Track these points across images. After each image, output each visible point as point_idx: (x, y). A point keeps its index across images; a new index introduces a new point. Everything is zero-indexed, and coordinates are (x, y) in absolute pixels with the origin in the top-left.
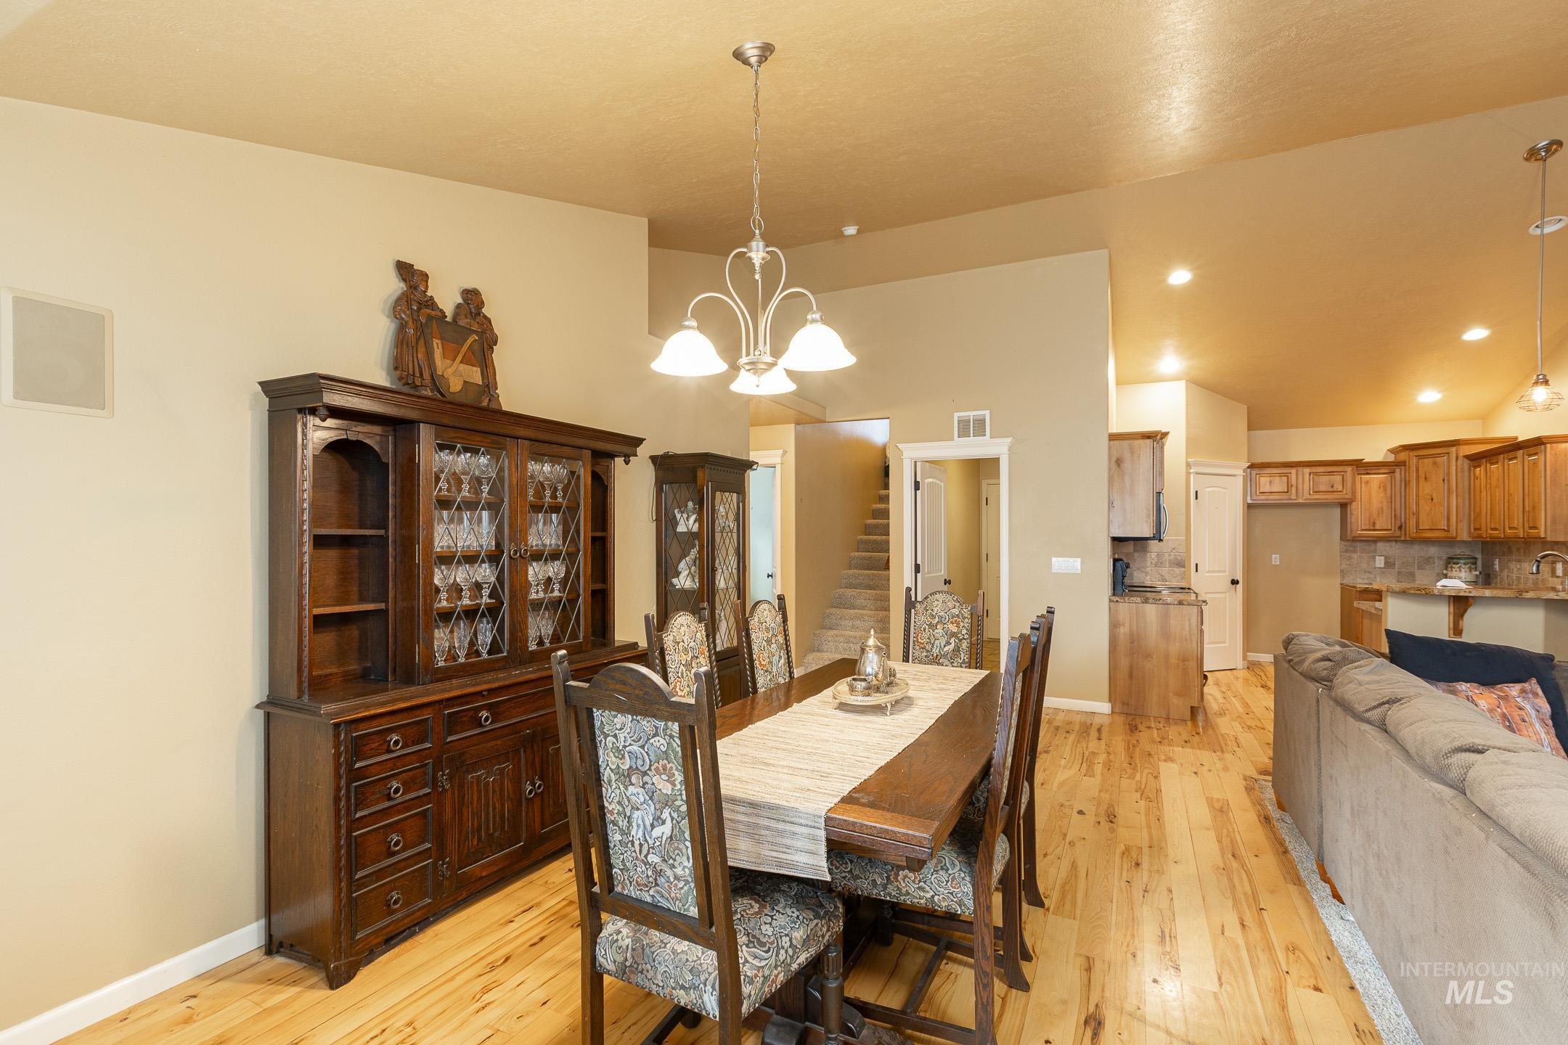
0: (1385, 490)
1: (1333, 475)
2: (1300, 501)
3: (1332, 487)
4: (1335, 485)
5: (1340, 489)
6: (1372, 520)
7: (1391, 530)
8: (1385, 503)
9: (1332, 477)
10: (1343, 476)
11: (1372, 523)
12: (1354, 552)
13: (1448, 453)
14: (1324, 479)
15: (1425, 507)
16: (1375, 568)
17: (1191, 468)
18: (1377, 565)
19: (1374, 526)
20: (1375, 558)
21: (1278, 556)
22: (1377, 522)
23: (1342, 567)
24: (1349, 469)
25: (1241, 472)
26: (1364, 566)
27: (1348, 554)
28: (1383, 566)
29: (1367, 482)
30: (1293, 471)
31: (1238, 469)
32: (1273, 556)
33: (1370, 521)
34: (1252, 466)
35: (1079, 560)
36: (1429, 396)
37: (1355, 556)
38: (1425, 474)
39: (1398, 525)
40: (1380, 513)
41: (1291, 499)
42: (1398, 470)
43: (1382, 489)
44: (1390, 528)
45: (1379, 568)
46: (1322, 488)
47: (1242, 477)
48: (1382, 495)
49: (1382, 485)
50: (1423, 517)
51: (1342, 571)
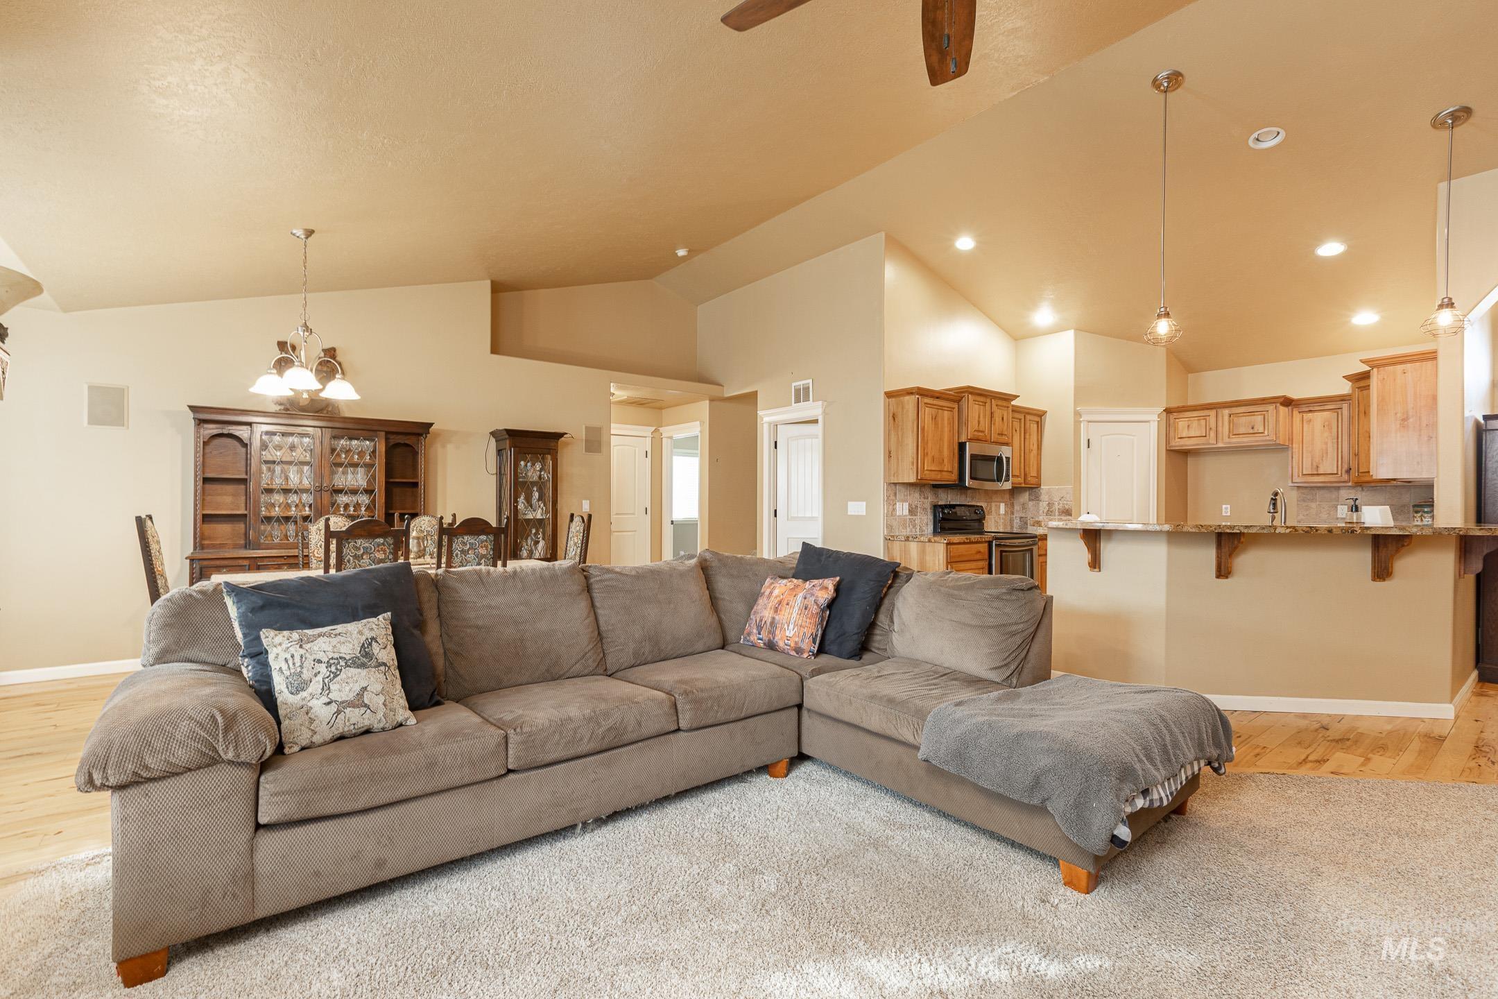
0: (1331, 429)
1: (1254, 415)
2: (1220, 445)
3: (1253, 428)
4: (1255, 427)
5: (1261, 430)
6: (1315, 464)
7: (1337, 474)
8: (1330, 444)
9: (1253, 417)
10: (1264, 415)
11: (1315, 467)
12: (1312, 500)
14: (1243, 420)
15: (1364, 447)
16: (1337, 519)
17: (1081, 416)
19: (1317, 471)
20: (1336, 508)
21: (1229, 506)
22: (1321, 466)
24: (1271, 408)
25: (1156, 418)
26: (1324, 516)
27: (1306, 504)
29: (1310, 421)
30: (1212, 413)
31: (1152, 417)
32: (1224, 506)
33: (1312, 464)
34: (1168, 411)
35: (864, 503)
36: (1365, 318)
37: (1313, 505)
38: (1365, 408)
39: (1346, 467)
40: (1325, 455)
41: (1209, 444)
42: (1345, 406)
43: (1326, 428)
44: (1336, 472)
46: (1242, 430)
47: (1156, 423)
48: (1326, 434)
49: (1327, 423)
50: (1362, 458)
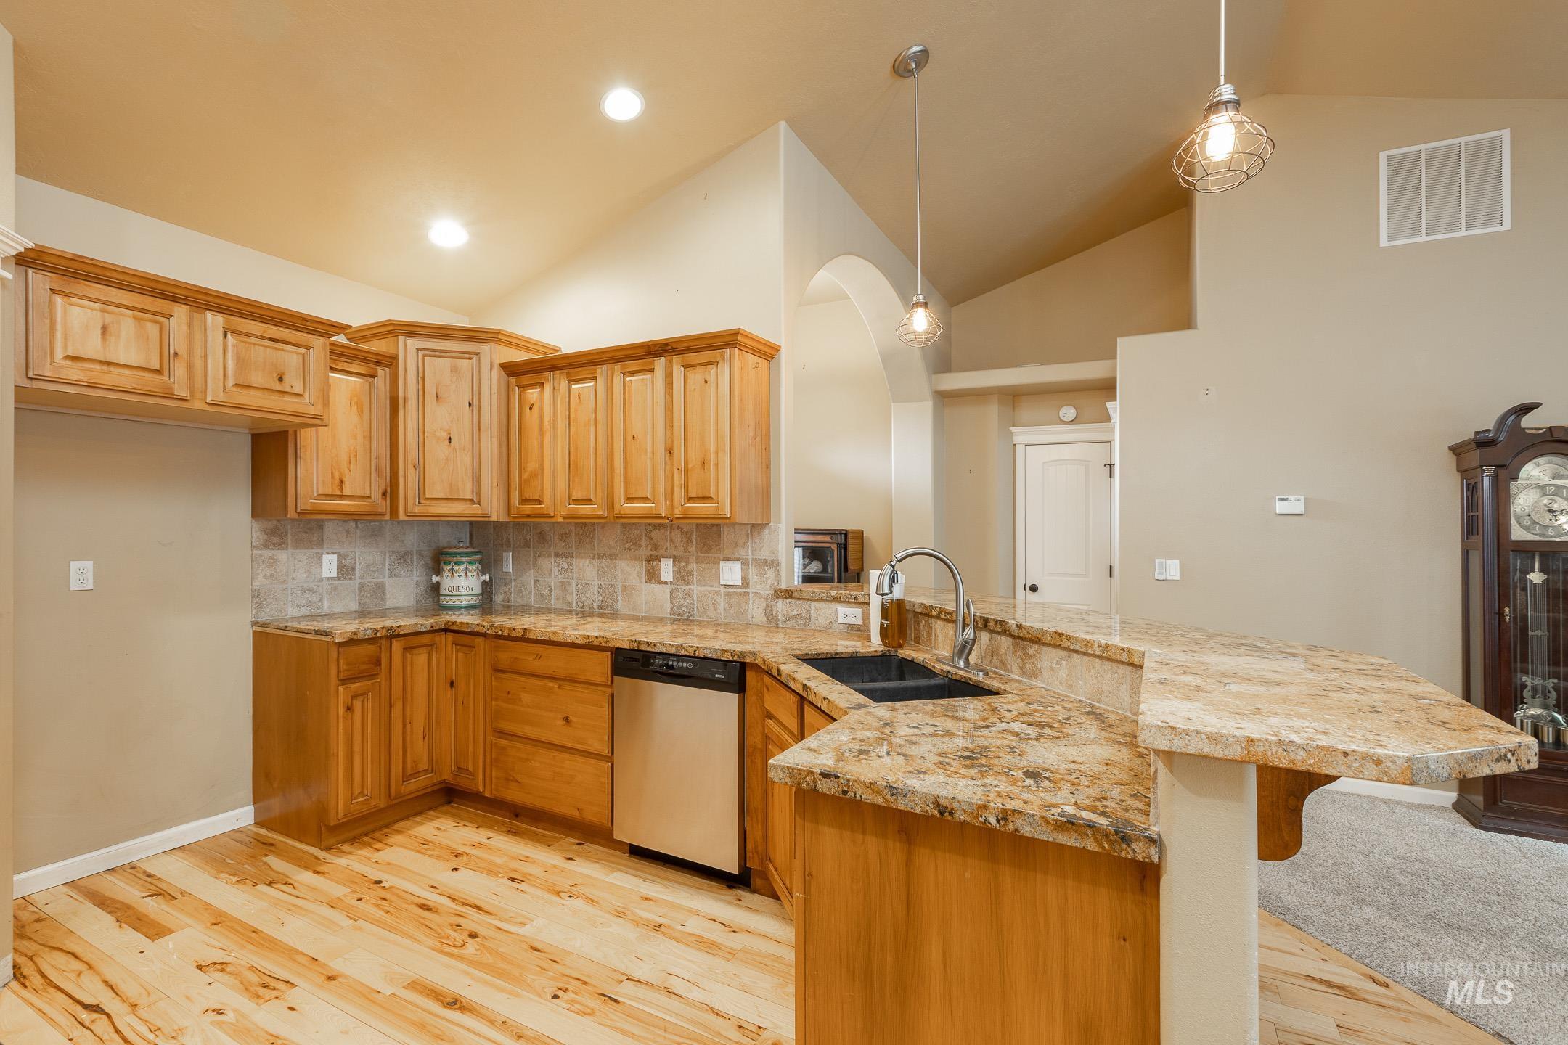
0: (361, 412)
1: (282, 349)
3: (281, 379)
4: (286, 379)
5: (298, 389)
6: (337, 475)
7: (369, 497)
8: (360, 438)
9: (279, 354)
11: (337, 482)
13: (478, 354)
15: (438, 452)
16: (322, 580)
18: (325, 574)
19: (338, 488)
20: (320, 558)
22: (347, 480)
23: (257, 584)
26: (301, 576)
27: (268, 553)
28: (334, 574)
30: (180, 311)
33: (333, 477)
37: (280, 556)
38: (437, 389)
39: (382, 487)
40: (352, 460)
43: (355, 407)
44: (368, 494)
45: (329, 579)
48: (355, 421)
49: (355, 399)
50: (433, 472)
51: (256, 594)
